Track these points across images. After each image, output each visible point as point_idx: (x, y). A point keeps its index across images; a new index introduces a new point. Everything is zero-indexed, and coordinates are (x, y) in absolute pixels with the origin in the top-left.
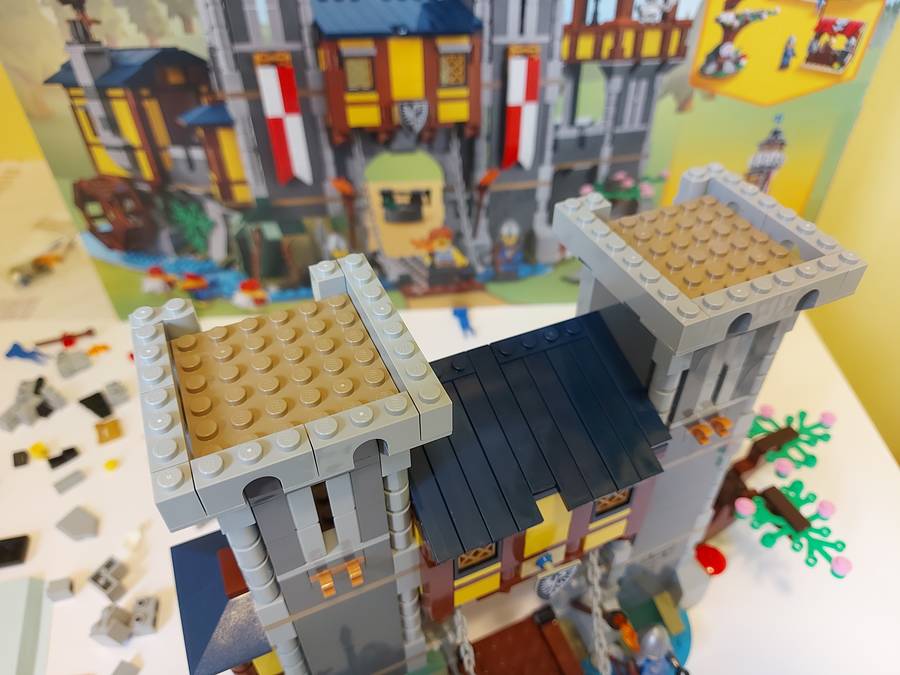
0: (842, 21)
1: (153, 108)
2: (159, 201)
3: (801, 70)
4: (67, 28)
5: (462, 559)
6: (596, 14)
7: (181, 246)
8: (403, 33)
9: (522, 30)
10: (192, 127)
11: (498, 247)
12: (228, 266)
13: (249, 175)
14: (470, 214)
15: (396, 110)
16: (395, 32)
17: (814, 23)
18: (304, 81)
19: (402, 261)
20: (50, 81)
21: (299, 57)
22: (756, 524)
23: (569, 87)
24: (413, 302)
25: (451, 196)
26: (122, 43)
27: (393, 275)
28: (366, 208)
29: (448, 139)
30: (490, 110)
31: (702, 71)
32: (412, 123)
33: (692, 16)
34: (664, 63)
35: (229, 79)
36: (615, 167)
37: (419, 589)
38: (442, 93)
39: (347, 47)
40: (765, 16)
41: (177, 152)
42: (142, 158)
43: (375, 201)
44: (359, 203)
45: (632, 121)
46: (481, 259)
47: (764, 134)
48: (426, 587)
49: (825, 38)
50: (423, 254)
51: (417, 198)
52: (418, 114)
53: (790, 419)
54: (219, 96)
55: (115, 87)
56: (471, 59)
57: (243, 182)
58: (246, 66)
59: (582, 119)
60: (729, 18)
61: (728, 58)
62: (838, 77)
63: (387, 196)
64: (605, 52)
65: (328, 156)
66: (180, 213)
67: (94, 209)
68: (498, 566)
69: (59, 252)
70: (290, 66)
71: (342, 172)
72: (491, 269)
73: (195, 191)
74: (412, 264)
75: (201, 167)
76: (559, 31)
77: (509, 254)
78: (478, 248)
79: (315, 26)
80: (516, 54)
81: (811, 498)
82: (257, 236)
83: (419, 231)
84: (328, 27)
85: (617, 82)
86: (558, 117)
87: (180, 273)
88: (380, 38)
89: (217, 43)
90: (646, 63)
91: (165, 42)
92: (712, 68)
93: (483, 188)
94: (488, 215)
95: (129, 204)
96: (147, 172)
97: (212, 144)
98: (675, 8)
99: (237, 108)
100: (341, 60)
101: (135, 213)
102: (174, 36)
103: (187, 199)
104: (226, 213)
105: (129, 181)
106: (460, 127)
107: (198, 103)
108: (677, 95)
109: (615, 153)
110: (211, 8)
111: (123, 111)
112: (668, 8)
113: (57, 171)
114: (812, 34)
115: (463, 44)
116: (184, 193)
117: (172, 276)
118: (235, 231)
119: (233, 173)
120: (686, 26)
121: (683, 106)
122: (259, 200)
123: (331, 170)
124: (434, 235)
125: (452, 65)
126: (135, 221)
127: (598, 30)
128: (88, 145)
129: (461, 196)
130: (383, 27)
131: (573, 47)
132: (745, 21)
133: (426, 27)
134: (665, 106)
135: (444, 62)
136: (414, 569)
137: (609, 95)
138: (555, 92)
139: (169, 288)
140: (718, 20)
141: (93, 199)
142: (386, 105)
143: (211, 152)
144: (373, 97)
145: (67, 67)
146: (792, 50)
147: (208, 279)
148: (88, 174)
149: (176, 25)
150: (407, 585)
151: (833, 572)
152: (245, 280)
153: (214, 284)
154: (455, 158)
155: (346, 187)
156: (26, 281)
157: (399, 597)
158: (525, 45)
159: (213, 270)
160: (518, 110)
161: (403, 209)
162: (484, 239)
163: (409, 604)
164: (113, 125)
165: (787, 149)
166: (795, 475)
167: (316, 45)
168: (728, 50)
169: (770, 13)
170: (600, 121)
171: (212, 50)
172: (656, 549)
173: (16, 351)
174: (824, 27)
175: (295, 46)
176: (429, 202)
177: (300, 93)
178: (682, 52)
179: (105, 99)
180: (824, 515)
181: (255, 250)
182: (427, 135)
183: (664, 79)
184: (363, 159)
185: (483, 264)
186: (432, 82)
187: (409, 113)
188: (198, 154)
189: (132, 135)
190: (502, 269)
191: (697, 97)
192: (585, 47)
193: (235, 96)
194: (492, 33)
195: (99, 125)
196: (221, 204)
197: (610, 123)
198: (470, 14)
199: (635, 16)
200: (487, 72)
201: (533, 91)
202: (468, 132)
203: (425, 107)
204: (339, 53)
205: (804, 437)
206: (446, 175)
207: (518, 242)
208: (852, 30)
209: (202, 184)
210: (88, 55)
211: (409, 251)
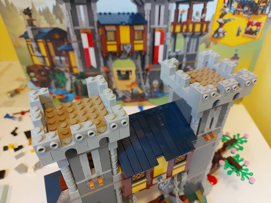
0: (255, 22)
1: (50, 45)
2: (51, 72)
3: (243, 36)
4: (26, 22)
5: (134, 178)
6: (181, 19)
7: (57, 85)
8: (124, 24)
9: (159, 24)
10: (61, 51)
11: (152, 88)
12: (71, 92)
13: (78, 65)
14: (143, 78)
15: (122, 47)
16: (121, 24)
17: (247, 22)
18: (95, 38)
19: (123, 91)
20: (21, 37)
21: (93, 31)
22: (225, 168)
23: (173, 41)
24: (126, 104)
25: (138, 72)
26: (42, 26)
27: (120, 95)
28: (112, 75)
29: (137, 55)
30: (150, 47)
31: (213, 36)
32: (126, 51)
33: (210, 20)
34: (201, 34)
35: (73, 37)
36: (187, 64)
37: (121, 188)
38: (135, 42)
39: (107, 28)
40: (232, 20)
41: (57, 58)
42: (47, 59)
43: (115, 74)
44: (110, 74)
45: (192, 51)
46: (147, 91)
47: (233, 55)
48: (123, 187)
49: (250, 27)
50: (129, 89)
51: (128, 73)
52: (128, 48)
53: (235, 136)
54: (70, 42)
55: (39, 39)
56: (144, 32)
57: (76, 67)
58: (78, 33)
59: (177, 50)
60: (221, 20)
61: (221, 32)
62: (254, 38)
63: (119, 72)
64: (184, 30)
65: (102, 60)
66: (57, 76)
67: (32, 74)
68: (145, 180)
69: (23, 87)
70: (91, 33)
71: (106, 64)
72: (150, 94)
73: (62, 69)
74: (126, 92)
75: (64, 63)
76: (170, 24)
77: (155, 90)
78: (146, 88)
79: (98, 22)
80: (157, 31)
81: (242, 160)
82: (80, 83)
83: (128, 83)
84: (102, 22)
85: (187, 39)
86: (170, 49)
87: (57, 94)
88: (117, 26)
89: (70, 27)
90: (196, 34)
91: (54, 26)
92: (216, 35)
93: (147, 70)
94: (149, 78)
95: (43, 73)
96: (48, 64)
97: (67, 56)
98: (204, 18)
99: (75, 45)
100: (106, 32)
101: (44, 76)
102: (57, 24)
103: (60, 72)
104: (71, 76)
105: (42, 66)
106: (140, 52)
107: (64, 44)
108: (206, 43)
109: (187, 60)
110: (68, 17)
111: (42, 46)
112: (202, 18)
113: (22, 63)
114: (246, 26)
115: (141, 28)
116: (59, 70)
117: (54, 95)
118: (73, 82)
119: (73, 64)
120: (208, 23)
121: (208, 46)
122: (81, 73)
123: (102, 64)
124: (133, 84)
125: (138, 34)
126: (44, 78)
127: (182, 24)
128: (31, 56)
129: (141, 72)
130: (118, 22)
131: (174, 29)
132: (226, 22)
133: (131, 22)
134: (202, 46)
135: (136, 33)
136: (120, 181)
137: (185, 43)
138: (169, 42)
139: (53, 98)
140: (217, 21)
141: (32, 71)
142: (119, 45)
143: (67, 58)
144: (115, 43)
145: (26, 33)
146: (240, 30)
147: (65, 96)
148: (31, 64)
149: (58, 21)
150: (117, 186)
151: (250, 182)
152: (76, 96)
153: (67, 98)
154: (139, 61)
155: (107, 69)
156: (12, 96)
157: (115, 190)
158: (160, 28)
159: (67, 93)
160: (158, 47)
161: (123, 76)
162: (148, 85)
163: (118, 193)
164: (39, 50)
165: (239, 59)
166: (237, 153)
167: (98, 27)
168: (221, 30)
169: (233, 19)
170: (182, 51)
171: (68, 29)
172: (195, 176)
173: (7, 116)
174: (250, 24)
175: (92, 28)
176: (131, 74)
177: (93, 41)
178: (207, 30)
179: (37, 42)
180: (246, 165)
181: (79, 87)
182: (131, 54)
183: (202, 39)
184: (112, 61)
185: (147, 93)
186: (132, 38)
187: (126, 48)
188: (63, 58)
189: (44, 53)
190: (153, 94)
191: (212, 44)
192: (178, 29)
193: (74, 42)
194: (150, 24)
195: (35, 50)
196: (70, 73)
197: (185, 51)
198: (144, 19)
199: (193, 20)
200: (149, 36)
201: (162, 42)
202: (143, 53)
203: (130, 46)
204: (105, 30)
205: (239, 141)
206: (136, 66)
207: (158, 86)
208: (258, 24)
209: (64, 67)
210: (32, 29)
211: (125, 89)
